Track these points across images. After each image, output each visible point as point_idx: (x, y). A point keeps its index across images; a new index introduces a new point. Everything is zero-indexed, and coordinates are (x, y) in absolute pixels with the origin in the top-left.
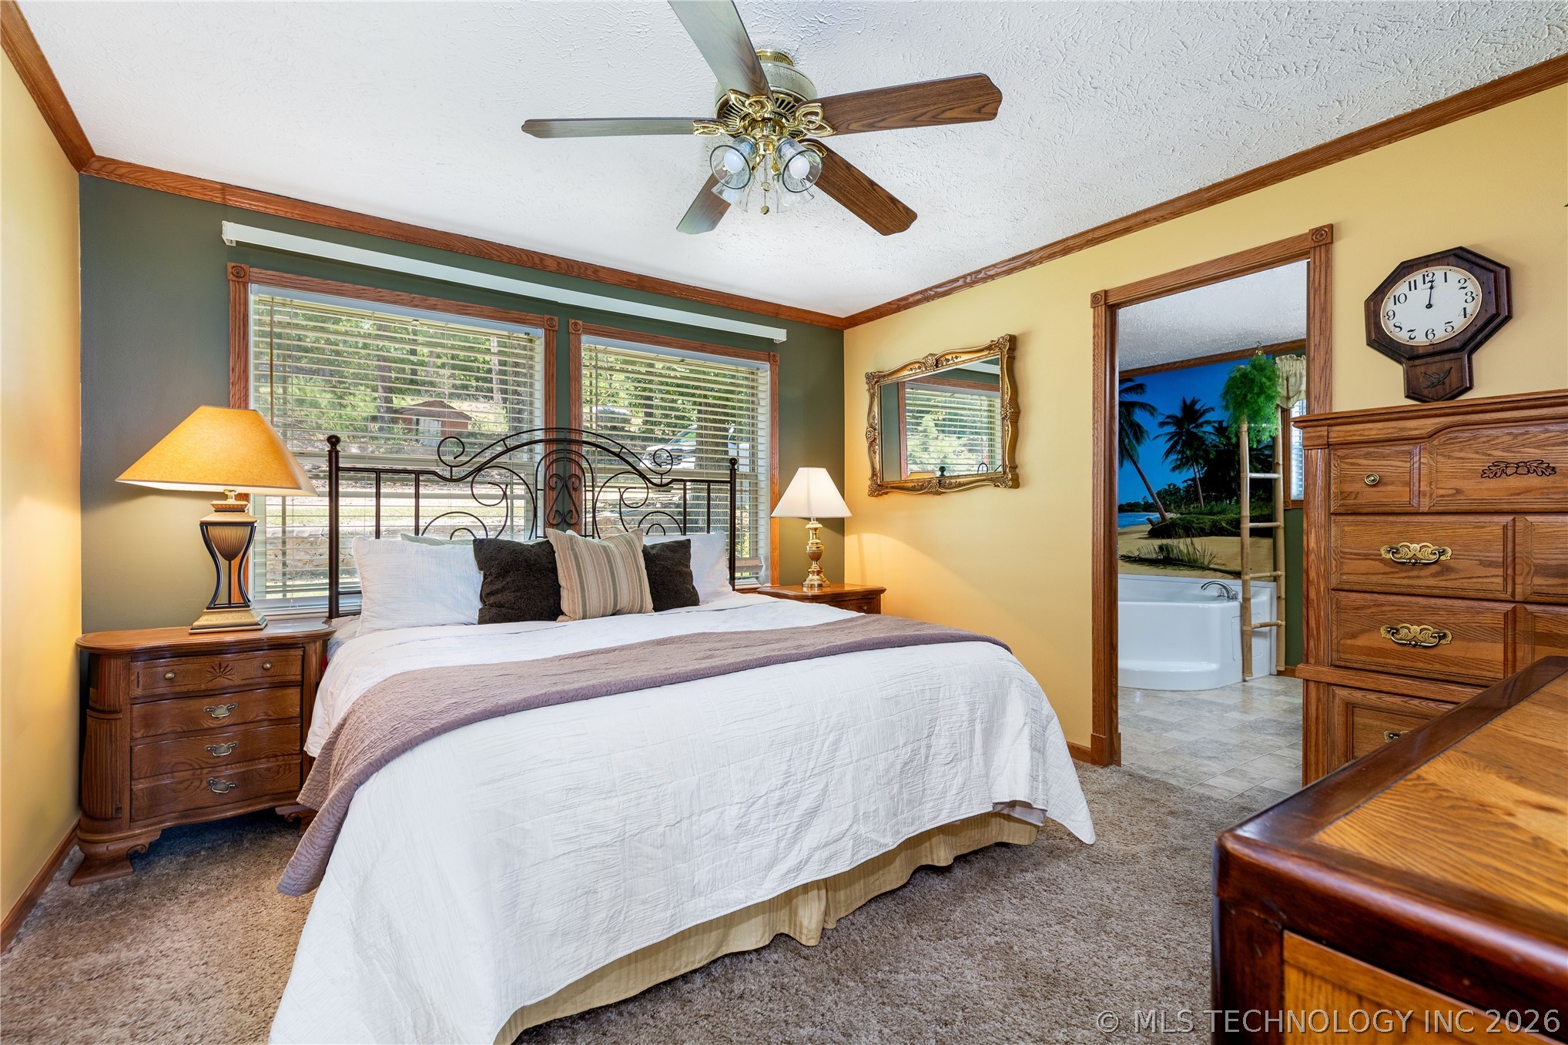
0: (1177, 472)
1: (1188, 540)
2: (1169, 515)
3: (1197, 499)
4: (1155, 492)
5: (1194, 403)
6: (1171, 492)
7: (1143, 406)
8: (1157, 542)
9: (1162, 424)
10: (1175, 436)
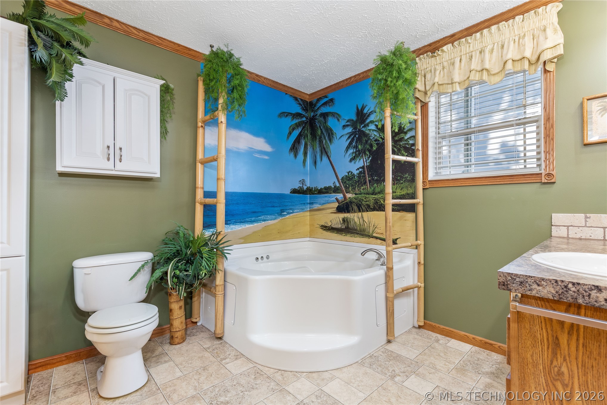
0: (353, 162)
1: (360, 214)
2: (349, 195)
3: (365, 183)
4: (340, 178)
5: (363, 108)
6: (349, 177)
7: (333, 114)
8: (342, 216)
9: (344, 127)
10: (352, 134)
